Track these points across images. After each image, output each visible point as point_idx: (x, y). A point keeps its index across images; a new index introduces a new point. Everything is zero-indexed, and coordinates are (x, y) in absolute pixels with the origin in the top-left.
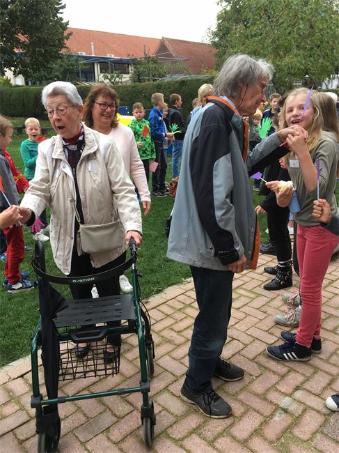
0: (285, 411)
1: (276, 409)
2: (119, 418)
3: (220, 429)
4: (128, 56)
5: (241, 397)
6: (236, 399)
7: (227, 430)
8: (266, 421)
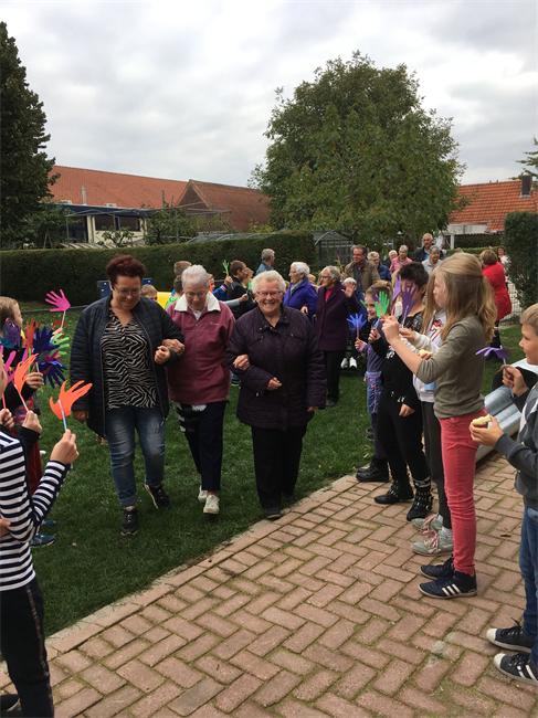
0: (439, 656)
1: (427, 656)
2: (226, 685)
3: (360, 684)
4: (142, 207)
5: (380, 646)
6: (375, 650)
7: (370, 685)
8: (417, 670)
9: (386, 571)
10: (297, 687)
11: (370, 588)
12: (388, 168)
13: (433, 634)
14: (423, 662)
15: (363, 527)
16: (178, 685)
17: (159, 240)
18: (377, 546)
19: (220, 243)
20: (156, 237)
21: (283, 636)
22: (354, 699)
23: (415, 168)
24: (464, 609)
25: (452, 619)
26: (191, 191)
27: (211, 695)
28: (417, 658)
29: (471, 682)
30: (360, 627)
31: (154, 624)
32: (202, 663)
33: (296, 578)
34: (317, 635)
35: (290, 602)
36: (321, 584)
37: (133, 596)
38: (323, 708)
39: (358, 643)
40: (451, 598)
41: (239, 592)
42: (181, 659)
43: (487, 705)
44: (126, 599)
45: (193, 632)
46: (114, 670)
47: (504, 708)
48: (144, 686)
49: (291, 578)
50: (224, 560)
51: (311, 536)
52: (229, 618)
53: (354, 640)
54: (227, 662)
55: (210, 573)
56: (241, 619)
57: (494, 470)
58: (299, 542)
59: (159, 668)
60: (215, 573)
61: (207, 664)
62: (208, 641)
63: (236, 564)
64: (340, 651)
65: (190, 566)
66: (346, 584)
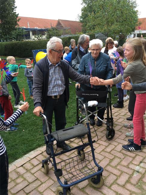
0: (138, 172)
1: (134, 172)
3: (112, 182)
4: (45, 28)
5: (118, 167)
6: (116, 169)
7: (115, 182)
8: (131, 177)
9: (119, 141)
11: (114, 147)
13: (135, 163)
14: (133, 174)
16: (53, 180)
19: (67, 38)
20: (49, 37)
22: (110, 187)
23: (126, 12)
25: (142, 158)
26: (59, 23)
28: (131, 172)
30: (111, 160)
36: (98, 145)
37: (40, 148)
39: (111, 166)
46: (33, 174)
48: (42, 180)
53: (110, 165)
64: (105, 169)
66: (107, 145)
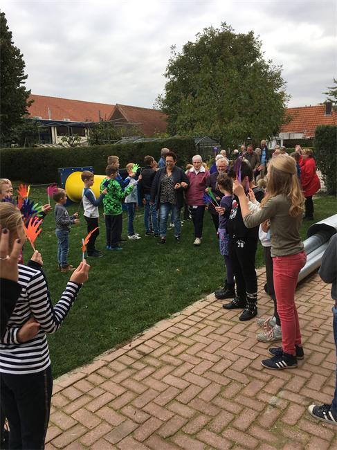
0: (274, 406)
1: (266, 406)
2: (140, 424)
3: (224, 424)
4: (87, 120)
5: (237, 399)
6: (234, 402)
7: (230, 424)
8: (260, 415)
9: (241, 352)
10: (185, 425)
11: (230, 363)
12: (242, 97)
13: (269, 392)
14: (264, 410)
15: (225, 324)
16: (110, 424)
17: (97, 143)
18: (234, 336)
19: (135, 144)
20: (95, 140)
21: (176, 393)
22: (221, 433)
23: (259, 97)
24: (290, 376)
25: (282, 383)
26: (118, 111)
27: (131, 430)
28: (260, 407)
29: (294, 422)
30: (224, 388)
31: (95, 385)
32: (125, 410)
33: (184, 356)
34: (197, 392)
35: (180, 371)
36: (200, 360)
37: (81, 368)
38: (201, 439)
39: (223, 397)
40: (281, 369)
41: (148, 365)
42: (112, 408)
43: (304, 437)
44: (77, 370)
45: (120, 391)
46: (70, 415)
47: (315, 439)
48: (89, 425)
49: (181, 356)
50: (138, 346)
51: (193, 330)
52: (143, 382)
53: (221, 396)
54: (141, 409)
55: (130, 353)
56: (150, 382)
57: (308, 288)
58: (186, 334)
59: (98, 413)
60: (134, 353)
61: (128, 411)
62: (129, 396)
63: (146, 347)
64: (212, 403)
65: (117, 349)
66: (216, 361)
